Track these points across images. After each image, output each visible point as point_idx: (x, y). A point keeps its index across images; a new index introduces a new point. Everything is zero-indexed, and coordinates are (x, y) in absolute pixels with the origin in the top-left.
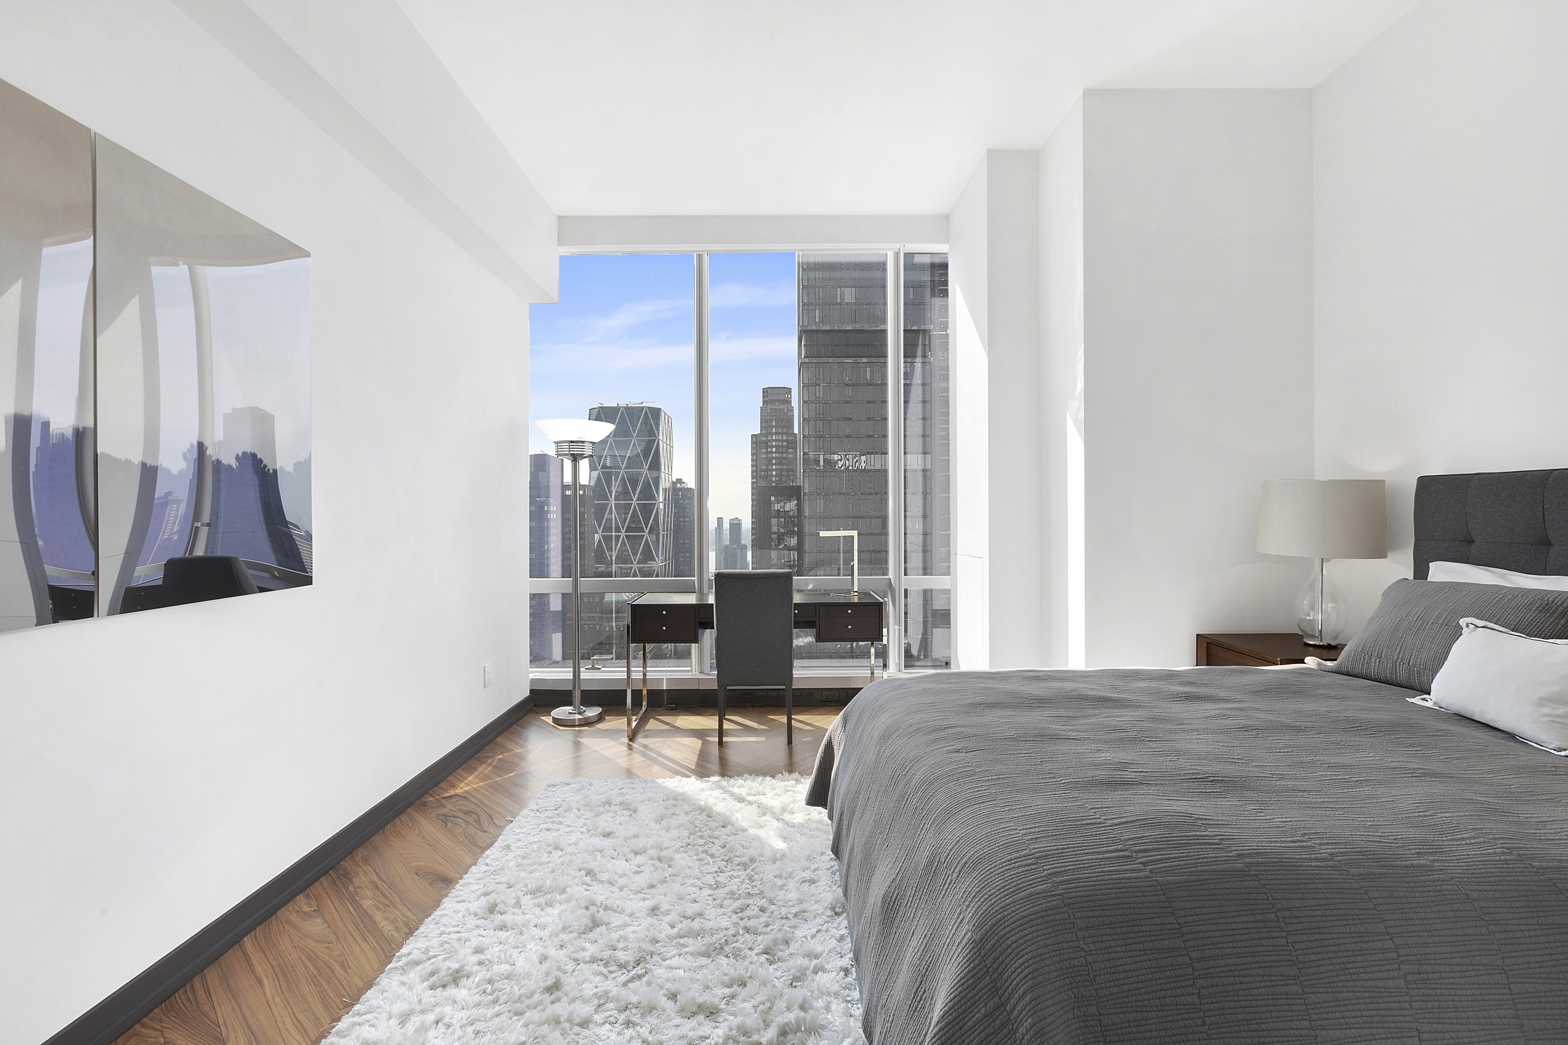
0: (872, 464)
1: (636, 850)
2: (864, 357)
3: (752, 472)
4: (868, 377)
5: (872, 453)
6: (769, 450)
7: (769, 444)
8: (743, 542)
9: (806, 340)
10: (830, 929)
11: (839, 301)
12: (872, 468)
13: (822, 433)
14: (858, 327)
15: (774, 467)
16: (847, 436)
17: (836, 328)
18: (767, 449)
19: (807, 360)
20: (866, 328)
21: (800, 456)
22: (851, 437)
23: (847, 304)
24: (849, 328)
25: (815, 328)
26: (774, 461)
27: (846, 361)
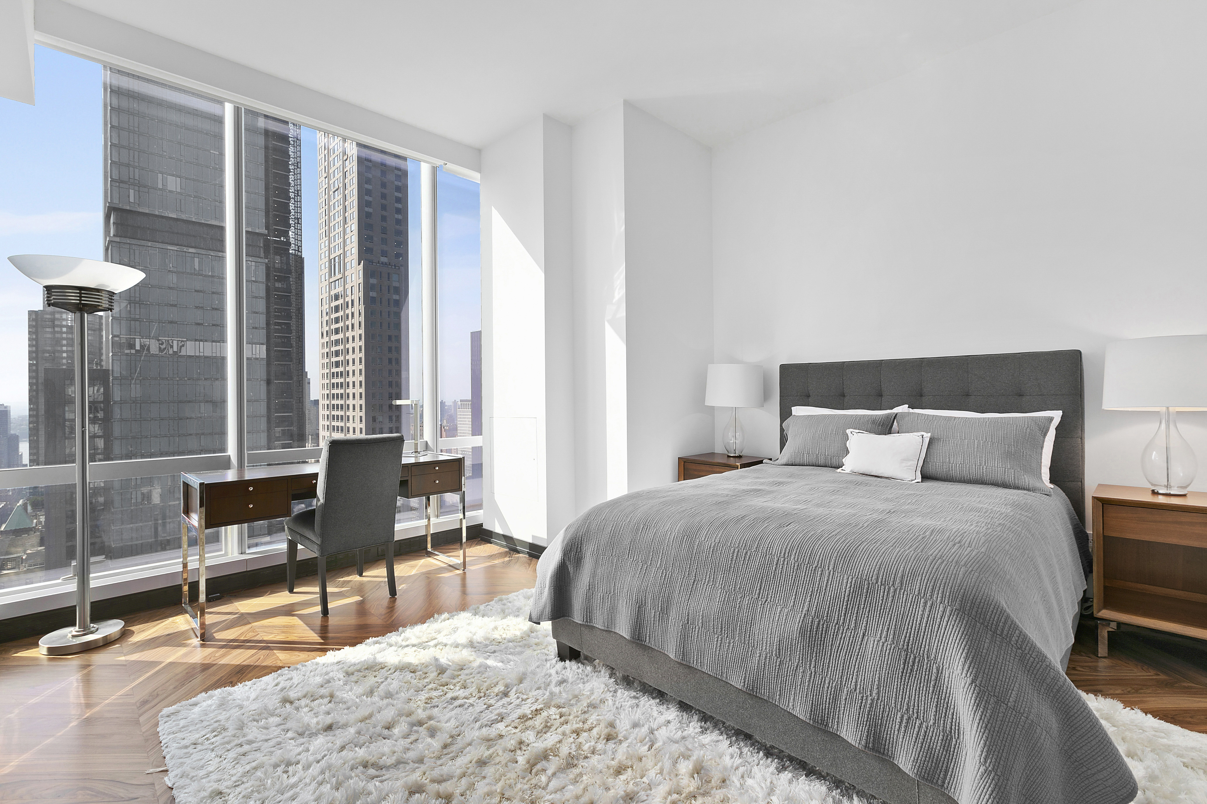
0: (201, 350)
1: (388, 725)
2: (192, 247)
3: (30, 352)
4: (197, 267)
5: (201, 341)
6: (56, 329)
7: (56, 323)
8: (12, 432)
9: (116, 218)
10: (623, 704)
11: (160, 186)
12: (202, 354)
13: (137, 317)
14: (184, 217)
15: (64, 348)
16: (171, 322)
17: (157, 213)
18: (54, 328)
19: (118, 239)
20: (194, 220)
21: (107, 338)
22: (176, 323)
23: (170, 192)
24: (174, 216)
25: (128, 208)
26: (65, 342)
27: (169, 248)
